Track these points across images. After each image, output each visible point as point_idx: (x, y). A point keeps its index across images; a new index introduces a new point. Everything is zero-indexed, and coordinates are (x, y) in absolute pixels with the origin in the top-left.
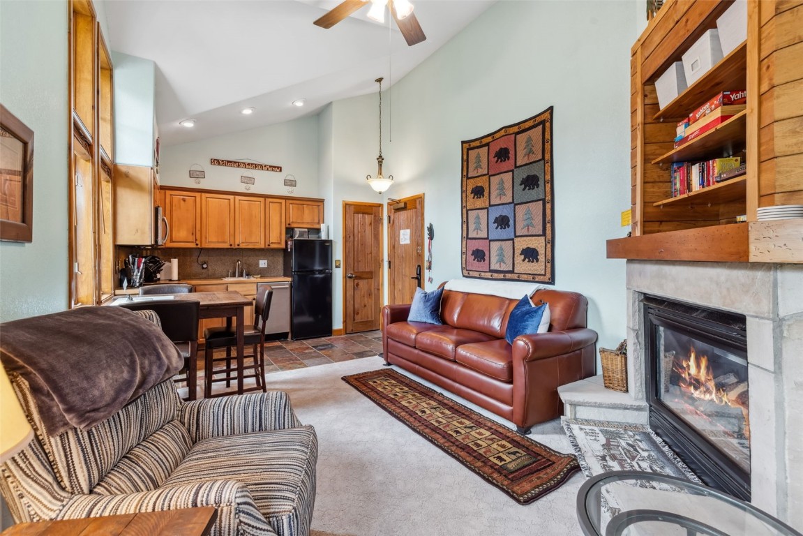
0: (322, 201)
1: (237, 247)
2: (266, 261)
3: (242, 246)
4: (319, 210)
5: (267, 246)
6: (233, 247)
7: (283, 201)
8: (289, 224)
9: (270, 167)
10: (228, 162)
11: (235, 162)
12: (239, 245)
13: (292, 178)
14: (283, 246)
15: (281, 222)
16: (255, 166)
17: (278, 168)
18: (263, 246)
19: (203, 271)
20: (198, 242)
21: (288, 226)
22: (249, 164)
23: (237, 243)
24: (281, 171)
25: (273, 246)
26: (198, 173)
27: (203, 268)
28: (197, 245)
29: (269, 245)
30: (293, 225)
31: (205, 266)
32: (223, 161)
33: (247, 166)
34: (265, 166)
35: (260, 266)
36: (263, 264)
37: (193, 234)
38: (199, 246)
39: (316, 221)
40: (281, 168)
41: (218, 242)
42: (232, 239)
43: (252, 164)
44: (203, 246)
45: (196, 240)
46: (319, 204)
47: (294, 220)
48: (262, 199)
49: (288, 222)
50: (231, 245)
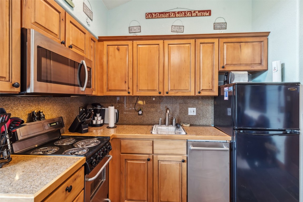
0: (266, 35)
1: (166, 95)
2: (195, 109)
3: (172, 94)
4: (261, 47)
5: (197, 94)
6: (162, 95)
7: (216, 41)
8: (223, 67)
9: (199, 11)
10: (160, 13)
11: (166, 13)
12: (167, 93)
13: (222, 21)
14: (216, 93)
15: (213, 65)
16: (185, 14)
17: (207, 11)
18: (192, 94)
19: (139, 117)
20: (130, 90)
21: (221, 69)
22: (178, 13)
23: (166, 90)
24: (210, 15)
25: (203, 93)
26: (135, 28)
27: (139, 114)
28: (129, 93)
29: (199, 93)
30: (227, 69)
31: (140, 113)
32: (155, 13)
33: (177, 15)
34: (194, 12)
35: (190, 114)
36: (192, 111)
37: (125, 82)
38: (131, 94)
39: (258, 61)
40: (210, 11)
41: (148, 90)
42: (161, 86)
43: (181, 12)
44: (135, 94)
45: (129, 88)
46: (262, 39)
47: (229, 62)
48: (192, 41)
49: (221, 65)
50: (160, 93)
